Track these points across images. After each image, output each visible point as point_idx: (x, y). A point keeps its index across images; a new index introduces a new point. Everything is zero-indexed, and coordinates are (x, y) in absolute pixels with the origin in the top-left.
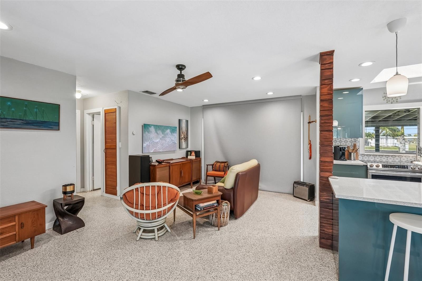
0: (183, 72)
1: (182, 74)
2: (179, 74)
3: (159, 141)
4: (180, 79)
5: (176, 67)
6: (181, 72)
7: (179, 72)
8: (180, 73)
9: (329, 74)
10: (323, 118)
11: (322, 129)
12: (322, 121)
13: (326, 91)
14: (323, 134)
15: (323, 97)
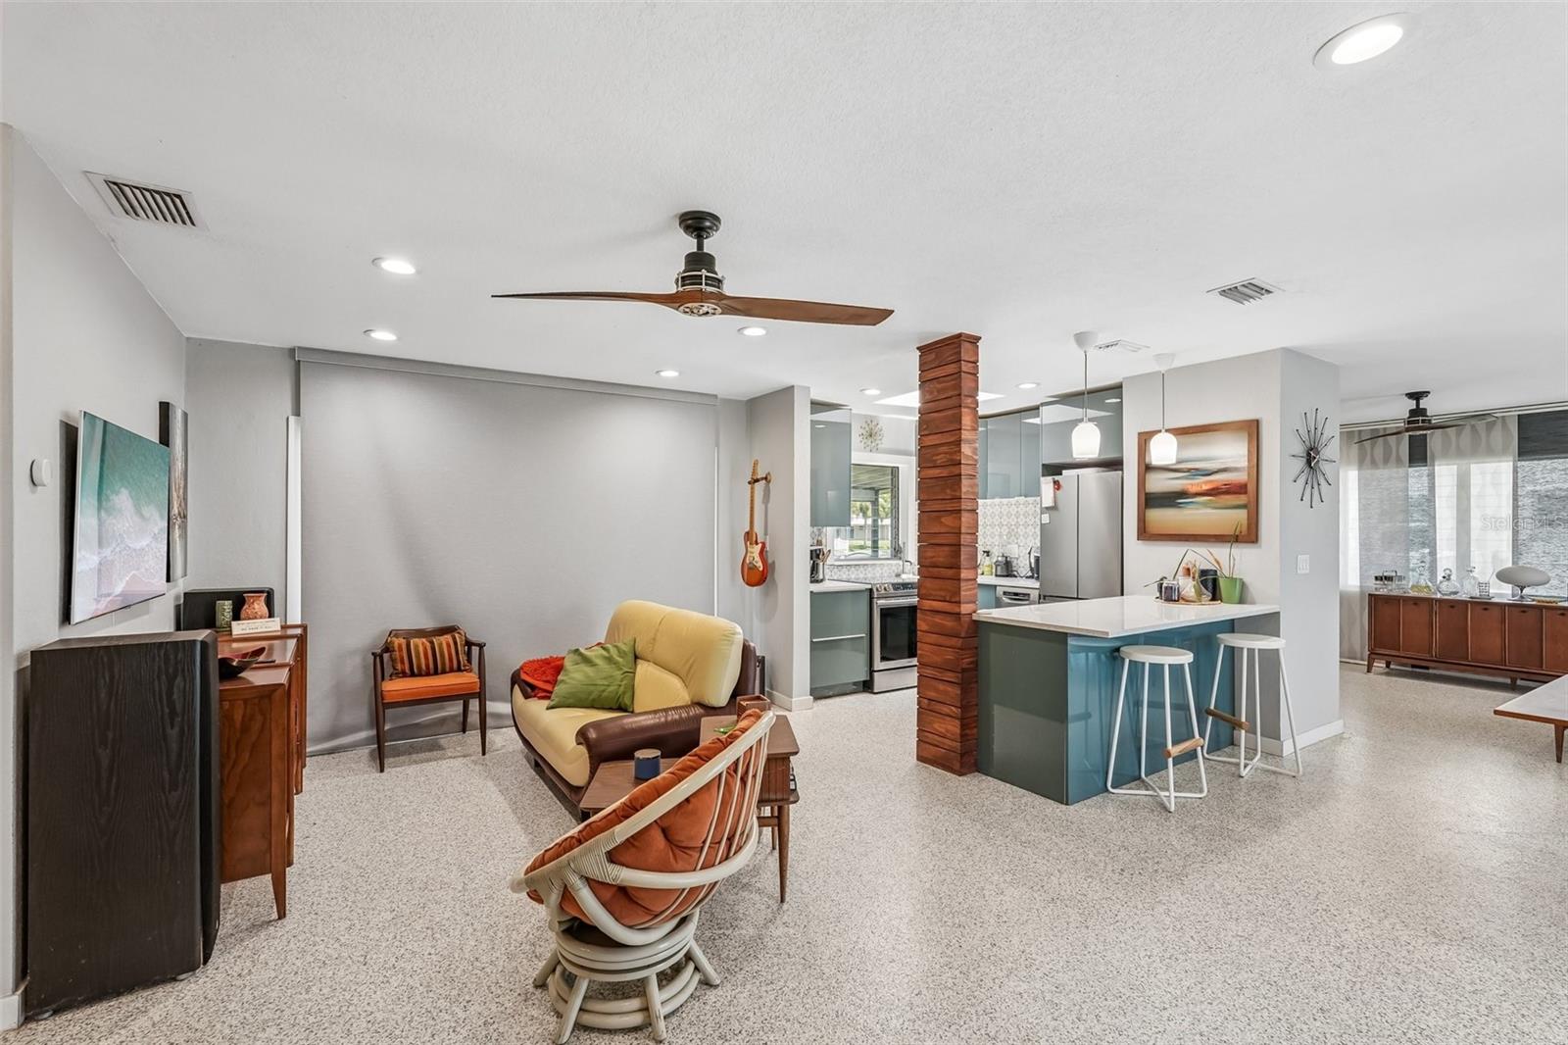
0: (710, 246)
1: (705, 251)
2: (694, 253)
3: (147, 545)
4: (699, 273)
5: (680, 224)
6: (700, 246)
7: (690, 244)
8: (695, 250)
9: (973, 385)
10: (965, 482)
11: (963, 507)
12: (964, 489)
13: (969, 423)
14: (965, 517)
15: (965, 435)
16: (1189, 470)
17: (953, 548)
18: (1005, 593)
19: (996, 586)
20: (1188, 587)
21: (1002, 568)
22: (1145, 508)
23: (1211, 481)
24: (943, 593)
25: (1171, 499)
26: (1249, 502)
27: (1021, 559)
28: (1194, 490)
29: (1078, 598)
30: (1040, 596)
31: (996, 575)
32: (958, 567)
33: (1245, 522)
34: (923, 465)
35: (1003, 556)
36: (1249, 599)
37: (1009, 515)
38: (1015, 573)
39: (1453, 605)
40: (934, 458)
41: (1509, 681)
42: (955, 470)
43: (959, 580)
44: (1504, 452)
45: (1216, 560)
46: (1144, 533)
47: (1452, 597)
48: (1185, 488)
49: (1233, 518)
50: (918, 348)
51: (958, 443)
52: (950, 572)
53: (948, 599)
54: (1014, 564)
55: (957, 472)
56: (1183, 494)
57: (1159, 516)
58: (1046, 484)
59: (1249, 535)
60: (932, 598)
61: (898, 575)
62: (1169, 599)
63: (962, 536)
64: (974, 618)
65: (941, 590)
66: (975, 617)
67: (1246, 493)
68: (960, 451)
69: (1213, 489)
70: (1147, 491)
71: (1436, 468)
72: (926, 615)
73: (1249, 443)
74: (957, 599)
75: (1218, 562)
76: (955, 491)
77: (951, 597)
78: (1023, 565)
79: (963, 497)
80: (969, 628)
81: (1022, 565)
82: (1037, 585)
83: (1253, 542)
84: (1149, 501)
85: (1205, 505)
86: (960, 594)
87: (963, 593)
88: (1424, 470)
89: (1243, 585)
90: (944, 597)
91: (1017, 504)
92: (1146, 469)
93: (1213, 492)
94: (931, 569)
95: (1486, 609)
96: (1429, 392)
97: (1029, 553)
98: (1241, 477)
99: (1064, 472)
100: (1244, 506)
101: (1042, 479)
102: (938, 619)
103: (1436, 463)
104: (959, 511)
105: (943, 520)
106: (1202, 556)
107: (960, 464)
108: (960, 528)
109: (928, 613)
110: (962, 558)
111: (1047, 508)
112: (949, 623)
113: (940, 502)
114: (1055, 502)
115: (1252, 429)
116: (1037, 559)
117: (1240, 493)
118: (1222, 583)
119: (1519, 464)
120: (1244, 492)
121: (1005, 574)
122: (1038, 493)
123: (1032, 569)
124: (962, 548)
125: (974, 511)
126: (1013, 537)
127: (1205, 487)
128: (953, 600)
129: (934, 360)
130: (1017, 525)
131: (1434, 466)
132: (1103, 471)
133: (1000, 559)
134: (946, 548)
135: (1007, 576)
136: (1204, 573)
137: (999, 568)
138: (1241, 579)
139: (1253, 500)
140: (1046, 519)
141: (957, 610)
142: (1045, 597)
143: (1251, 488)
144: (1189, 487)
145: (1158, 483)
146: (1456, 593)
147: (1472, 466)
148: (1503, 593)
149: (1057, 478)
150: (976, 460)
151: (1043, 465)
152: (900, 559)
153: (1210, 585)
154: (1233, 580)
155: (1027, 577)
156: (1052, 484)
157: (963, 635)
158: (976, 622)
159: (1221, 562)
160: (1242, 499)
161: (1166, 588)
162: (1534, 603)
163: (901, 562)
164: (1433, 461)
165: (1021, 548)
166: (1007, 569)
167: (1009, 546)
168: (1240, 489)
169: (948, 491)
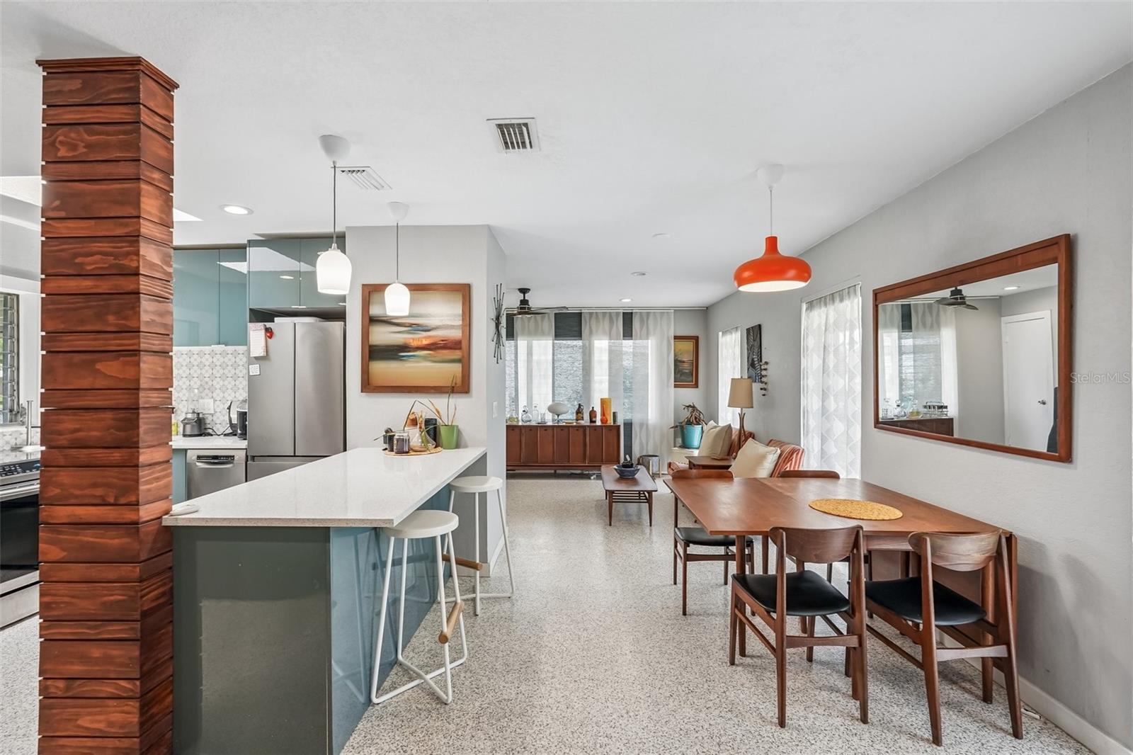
9: (163, 153)
10: (146, 305)
11: (143, 346)
12: (144, 317)
13: (155, 211)
14: (148, 365)
15: (146, 228)
16: (411, 325)
17: (122, 415)
18: (199, 457)
19: (186, 450)
20: (415, 437)
21: (193, 426)
22: (369, 361)
23: (430, 337)
24: (99, 492)
25: (393, 352)
26: (463, 357)
27: (218, 414)
28: (415, 344)
29: (295, 456)
30: (247, 456)
31: (185, 435)
32: (133, 445)
33: (460, 375)
34: (50, 271)
35: (194, 412)
36: (463, 444)
37: (201, 366)
38: (210, 431)
39: (531, 428)
40: (78, 260)
41: (553, 471)
42: (126, 284)
43: (137, 466)
44: (549, 334)
45: (437, 410)
46: (368, 385)
47: (528, 424)
48: (408, 342)
49: (447, 371)
50: (39, 63)
51: (134, 238)
52: (117, 455)
53: (112, 500)
54: (208, 421)
55: (132, 287)
56: (405, 348)
57: (381, 369)
58: (256, 333)
59: (462, 387)
60: (73, 501)
61: (16, 449)
62: (401, 452)
63: (142, 394)
64: (164, 524)
65: (95, 485)
66: (167, 521)
67: (460, 349)
68: (137, 253)
69: (432, 344)
70: (370, 343)
71: (519, 342)
72: (60, 533)
73: (463, 304)
74: (133, 499)
75: (438, 412)
76: (126, 318)
77: (116, 498)
78: (220, 420)
79: (142, 329)
80: (155, 542)
81: (218, 422)
82: (244, 444)
83: (467, 393)
84: (373, 353)
85: (425, 358)
86: (137, 488)
87: (142, 488)
88: (512, 342)
89: (459, 432)
90: (102, 497)
91: (213, 354)
92: (371, 321)
93: (432, 347)
94: (73, 452)
95: (546, 430)
96: (529, 290)
97: (229, 408)
98: (456, 334)
99: (276, 319)
100: (459, 361)
101: (251, 325)
102: (88, 537)
103: (519, 339)
104: (136, 352)
105: (98, 366)
106: (426, 406)
107: (138, 274)
108: (138, 380)
109: (65, 528)
110: (141, 430)
111: (256, 358)
112: (114, 541)
113: (92, 336)
114: (267, 352)
115: (464, 292)
116: (243, 416)
117: (455, 349)
118: (443, 431)
119: (556, 342)
120: (457, 349)
121: (196, 433)
122: (244, 341)
123: (232, 425)
124: (142, 414)
125: (165, 354)
126: (207, 391)
127: (425, 342)
128: (123, 501)
129: (78, 91)
130: (212, 377)
131: (517, 340)
132: (320, 321)
133: (190, 416)
134: (109, 415)
135: (200, 435)
136: (428, 422)
137: (188, 427)
138: (457, 426)
139: (466, 355)
140: (255, 369)
141: (129, 516)
142: (253, 458)
143: (464, 344)
144: (411, 341)
145: (382, 336)
146: (530, 421)
147: (534, 342)
148: (549, 419)
149: (269, 325)
150: (170, 274)
151: (251, 310)
152: (23, 423)
153: (432, 433)
154: (452, 427)
155: (225, 435)
156: (263, 331)
157: (144, 556)
158: (169, 529)
159: (440, 410)
160: (457, 354)
161: (398, 440)
162: (564, 424)
163: (23, 429)
164: (517, 337)
165: (218, 403)
166: (200, 427)
167: (201, 401)
168: (454, 345)
169: (111, 318)
